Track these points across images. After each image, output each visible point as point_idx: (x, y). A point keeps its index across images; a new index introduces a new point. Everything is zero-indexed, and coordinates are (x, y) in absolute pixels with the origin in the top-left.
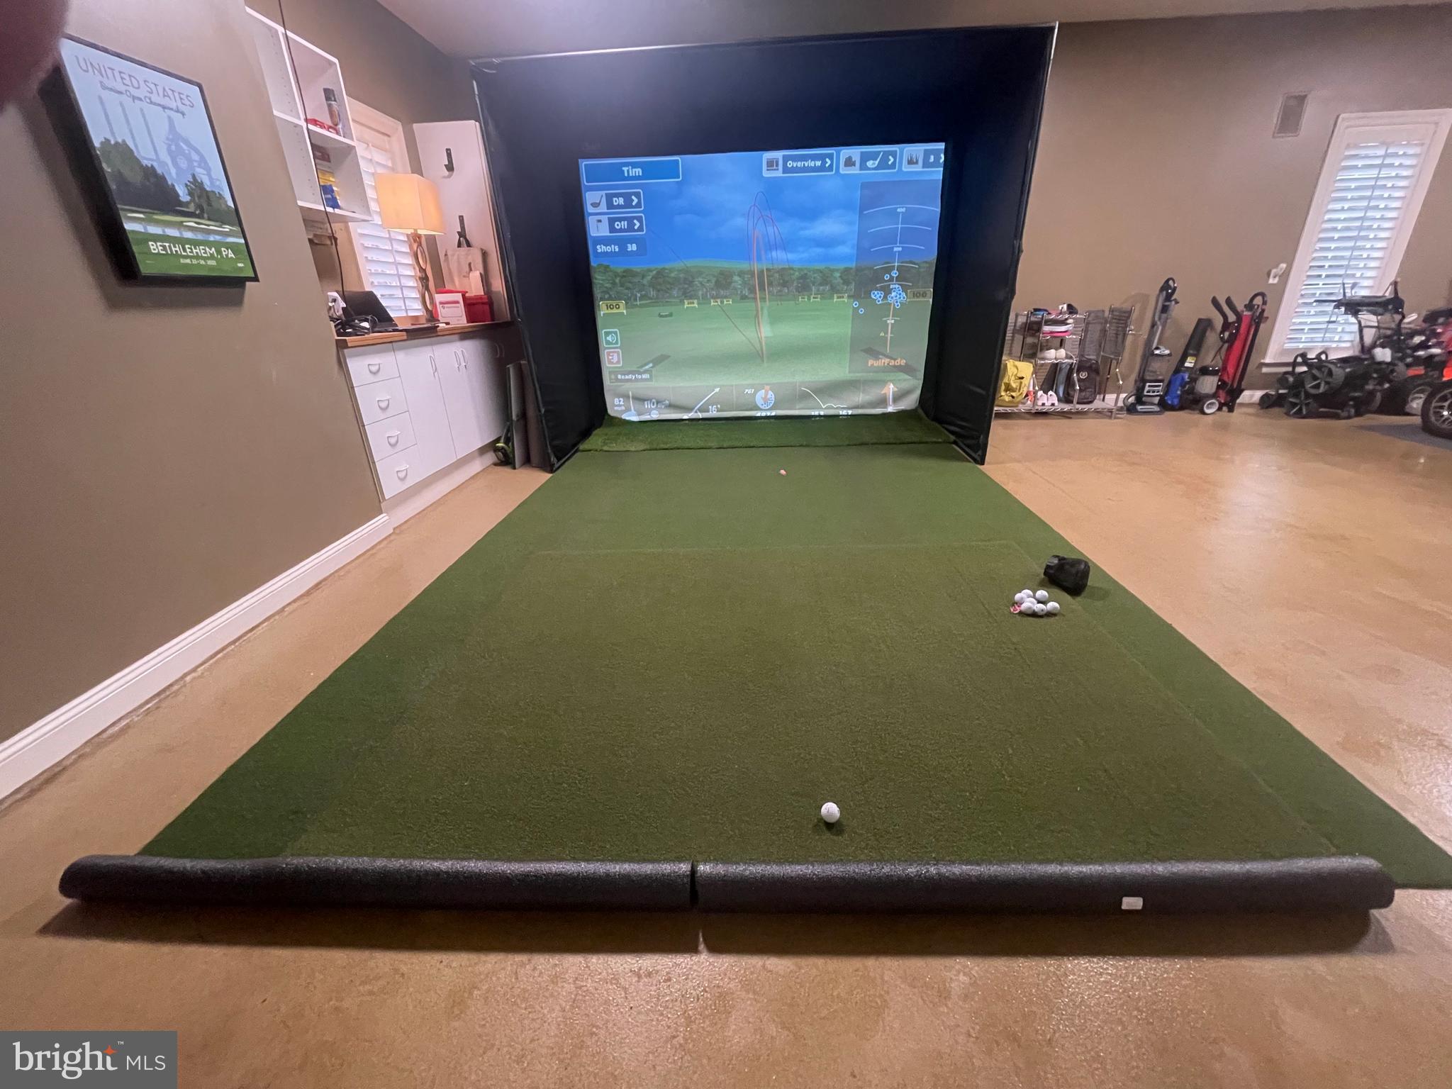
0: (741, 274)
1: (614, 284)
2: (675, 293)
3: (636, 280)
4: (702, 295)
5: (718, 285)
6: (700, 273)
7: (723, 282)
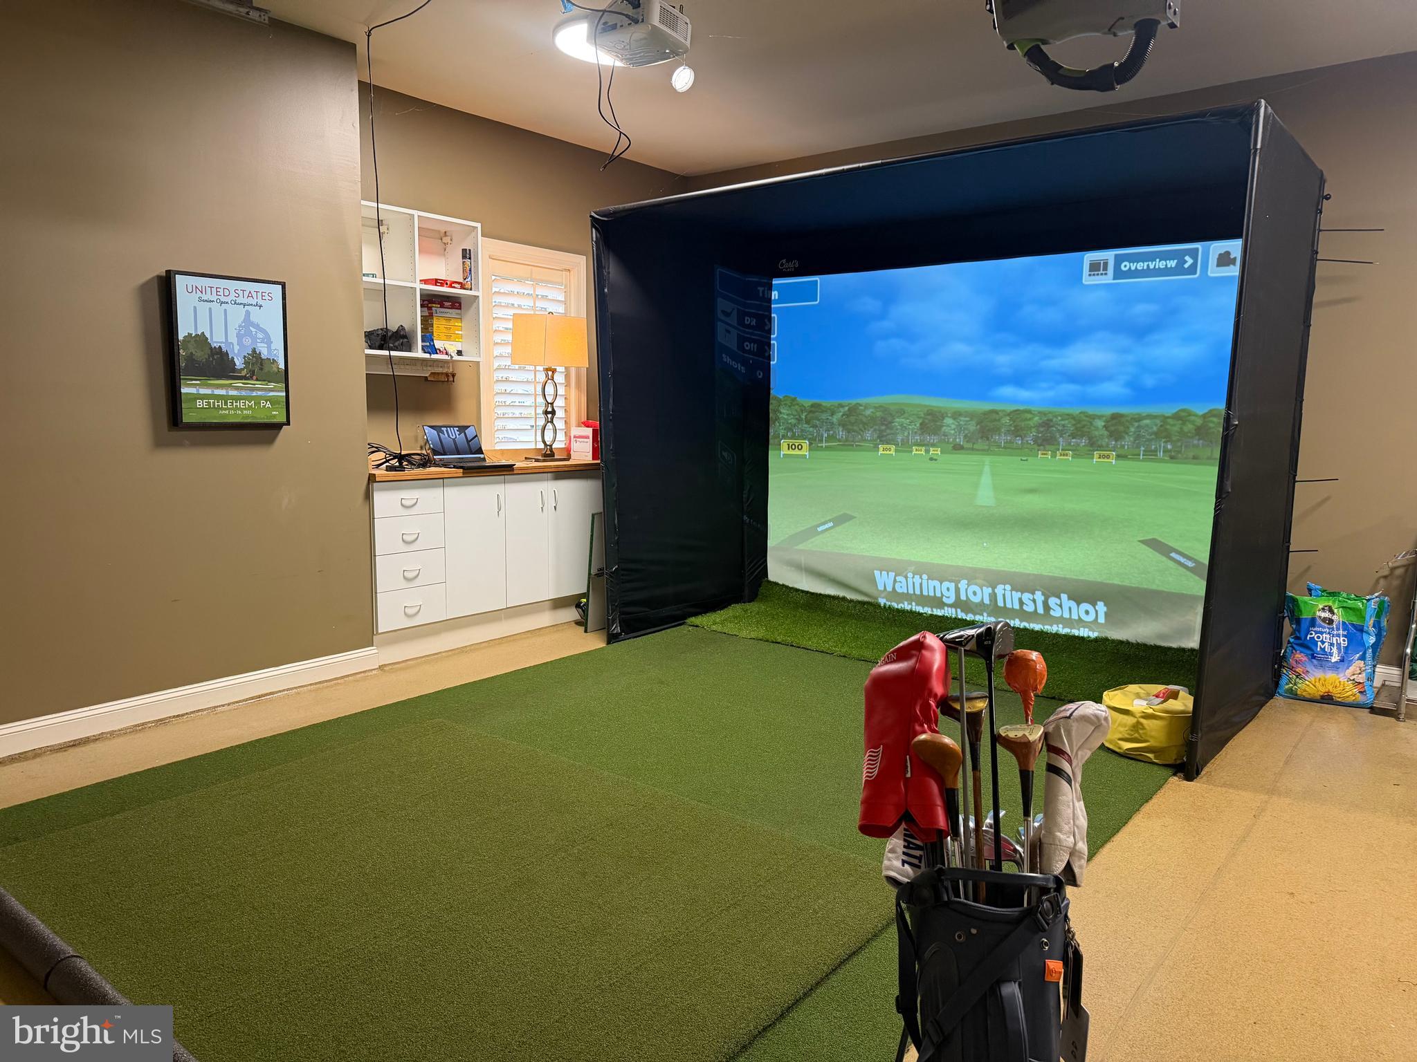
0: (956, 415)
1: (799, 420)
2: (868, 435)
3: (824, 416)
4: (902, 440)
5: (924, 428)
6: (901, 412)
7: (931, 425)
